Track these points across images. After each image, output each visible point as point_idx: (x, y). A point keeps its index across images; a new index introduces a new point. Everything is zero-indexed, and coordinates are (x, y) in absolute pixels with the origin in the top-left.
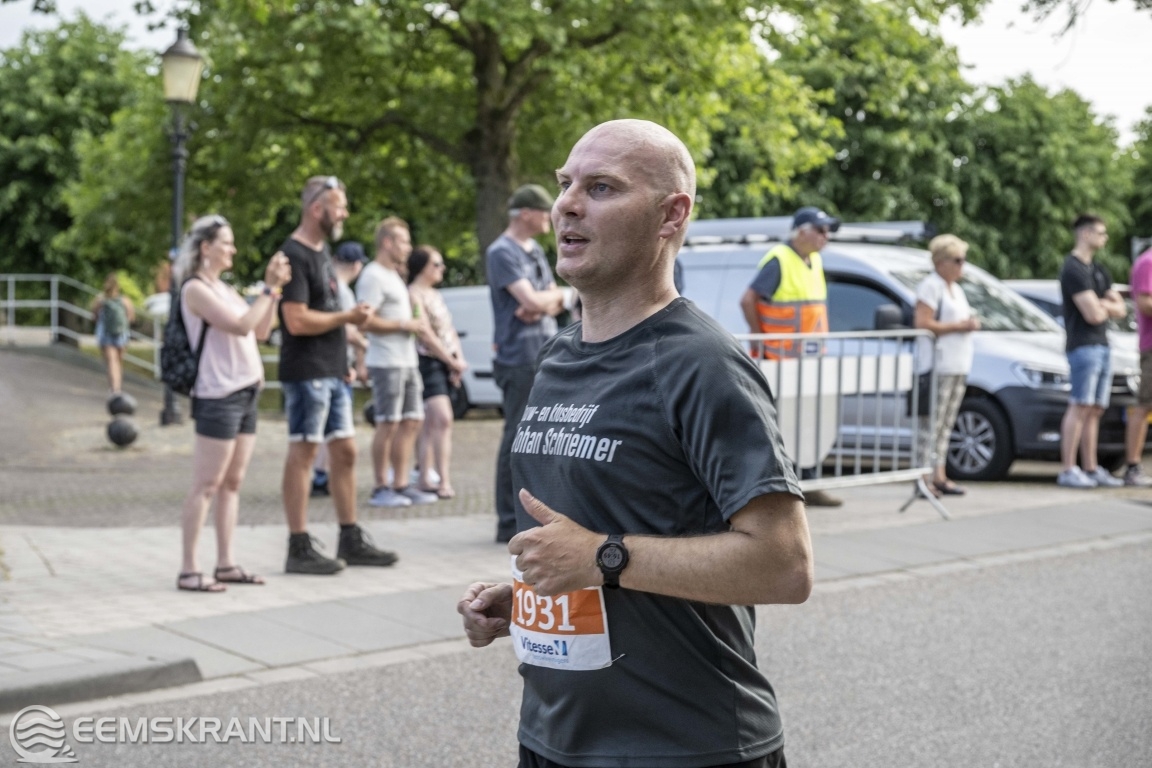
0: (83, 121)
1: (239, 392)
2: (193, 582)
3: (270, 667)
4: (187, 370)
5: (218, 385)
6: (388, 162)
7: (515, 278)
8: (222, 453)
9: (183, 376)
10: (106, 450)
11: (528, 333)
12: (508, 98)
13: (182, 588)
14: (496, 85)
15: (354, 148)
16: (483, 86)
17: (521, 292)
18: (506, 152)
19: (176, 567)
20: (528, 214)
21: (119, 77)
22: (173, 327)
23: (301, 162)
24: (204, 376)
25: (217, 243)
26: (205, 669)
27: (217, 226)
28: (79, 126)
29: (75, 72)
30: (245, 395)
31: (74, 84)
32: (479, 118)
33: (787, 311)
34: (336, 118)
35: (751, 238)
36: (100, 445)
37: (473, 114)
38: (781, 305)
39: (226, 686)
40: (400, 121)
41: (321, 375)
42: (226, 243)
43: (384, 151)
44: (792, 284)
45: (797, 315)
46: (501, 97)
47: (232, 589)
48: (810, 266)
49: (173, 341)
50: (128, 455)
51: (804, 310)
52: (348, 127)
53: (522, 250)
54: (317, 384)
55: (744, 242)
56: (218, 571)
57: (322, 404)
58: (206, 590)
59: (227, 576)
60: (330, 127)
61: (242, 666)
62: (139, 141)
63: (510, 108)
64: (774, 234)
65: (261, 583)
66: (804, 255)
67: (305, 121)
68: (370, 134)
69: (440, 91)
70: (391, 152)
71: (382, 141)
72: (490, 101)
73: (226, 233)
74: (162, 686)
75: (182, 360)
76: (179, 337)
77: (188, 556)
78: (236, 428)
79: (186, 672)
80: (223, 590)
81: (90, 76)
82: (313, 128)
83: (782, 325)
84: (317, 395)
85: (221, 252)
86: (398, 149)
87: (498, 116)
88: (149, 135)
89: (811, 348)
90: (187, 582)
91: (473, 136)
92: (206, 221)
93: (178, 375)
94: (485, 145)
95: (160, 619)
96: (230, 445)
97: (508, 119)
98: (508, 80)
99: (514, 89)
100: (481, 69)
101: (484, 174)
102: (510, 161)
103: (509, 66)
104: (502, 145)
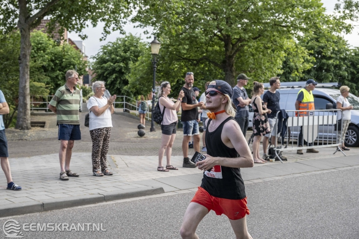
0: (131, 59)
1: (173, 123)
2: (161, 169)
3: (181, 190)
4: (160, 118)
5: (168, 122)
6: (203, 68)
7: (239, 96)
8: (168, 138)
9: (159, 120)
10: (137, 137)
11: (242, 110)
12: (233, 53)
13: (158, 170)
14: (230, 50)
15: (195, 65)
16: (227, 50)
17: (240, 100)
18: (233, 66)
19: (157, 165)
20: (241, 81)
21: (139, 49)
23: (183, 69)
24: (164, 120)
25: (167, 88)
26: (165, 190)
27: (167, 84)
28: (130, 60)
29: (129, 48)
31: (129, 51)
32: (226, 58)
33: (305, 105)
34: (191, 58)
35: (294, 86)
36: (136, 136)
37: (224, 57)
38: (304, 103)
39: (170, 194)
40: (207, 58)
41: (191, 120)
42: (169, 88)
43: (202, 66)
44: (306, 98)
45: (308, 105)
46: (231, 53)
47: (170, 171)
48: (310, 93)
50: (143, 138)
51: (309, 104)
52: (194, 60)
53: (240, 89)
54: (190, 122)
55: (293, 87)
56: (167, 166)
57: (192, 127)
58: (164, 171)
59: (169, 168)
60: (189, 60)
61: (175, 189)
62: (144, 64)
63: (233, 55)
64: (300, 86)
65: (177, 169)
66: (309, 91)
67: (184, 59)
68: (199, 61)
69: (216, 51)
70: (204, 66)
71: (202, 63)
72: (228, 54)
73: (169, 86)
74: (155, 194)
75: (159, 116)
76: (158, 110)
77: (160, 163)
78: (172, 132)
79: (161, 190)
80: (168, 171)
81: (133, 48)
82: (185, 60)
83: (304, 108)
84: (190, 124)
85: (168, 90)
86: (206, 65)
87: (231, 57)
88: (147, 63)
89: (311, 113)
90: (160, 169)
91: (224, 62)
92: (164, 83)
93: (158, 120)
94: (227, 64)
95: (154, 178)
96: (170, 136)
97: (233, 58)
98: (233, 49)
99: (234, 51)
100: (226, 46)
101: (227, 71)
102: (233, 68)
103: (233, 45)
104: (231, 64)
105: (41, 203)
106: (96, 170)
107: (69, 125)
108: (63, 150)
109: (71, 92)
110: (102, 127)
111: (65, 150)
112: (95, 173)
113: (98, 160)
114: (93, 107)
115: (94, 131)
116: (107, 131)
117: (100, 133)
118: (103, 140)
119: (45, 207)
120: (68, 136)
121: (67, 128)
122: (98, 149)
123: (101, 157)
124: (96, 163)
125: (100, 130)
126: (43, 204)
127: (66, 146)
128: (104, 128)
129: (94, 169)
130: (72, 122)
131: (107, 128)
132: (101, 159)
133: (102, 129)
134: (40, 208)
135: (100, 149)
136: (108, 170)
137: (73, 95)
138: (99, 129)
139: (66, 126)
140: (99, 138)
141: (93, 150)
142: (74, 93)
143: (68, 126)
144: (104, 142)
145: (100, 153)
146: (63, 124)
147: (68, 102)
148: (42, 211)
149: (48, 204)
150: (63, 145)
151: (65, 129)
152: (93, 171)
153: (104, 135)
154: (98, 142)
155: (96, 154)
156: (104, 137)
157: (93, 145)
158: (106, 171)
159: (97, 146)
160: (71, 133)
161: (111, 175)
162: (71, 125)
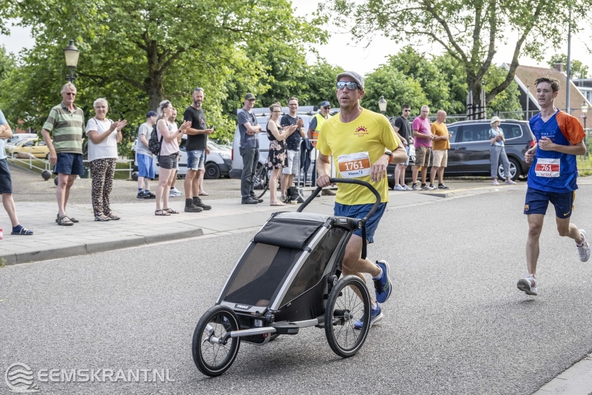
1: (172, 155)
3: (219, 232)
4: (157, 147)
5: (167, 152)
7: (246, 122)
9: (156, 148)
11: (250, 139)
12: (160, 68)
13: (156, 215)
14: (156, 62)
15: (101, 85)
16: (151, 62)
18: (160, 86)
22: (154, 133)
24: (163, 149)
26: (204, 231)
27: (168, 103)
30: (175, 156)
32: (150, 74)
37: (148, 72)
39: (209, 236)
40: (120, 76)
44: (320, 125)
46: (158, 68)
49: (154, 137)
54: (196, 152)
57: (197, 158)
62: (22, 82)
63: (161, 70)
65: (178, 213)
72: (154, 68)
75: (156, 144)
76: (155, 136)
77: (158, 205)
78: (172, 166)
79: (199, 232)
84: (195, 155)
87: (157, 73)
90: (158, 213)
91: (148, 80)
92: (164, 102)
93: (154, 148)
94: (152, 84)
97: (161, 75)
98: (159, 60)
99: (162, 64)
100: (150, 56)
101: (152, 95)
102: (161, 90)
103: (159, 55)
104: (158, 84)
105: (84, 245)
106: (100, 214)
107: (69, 154)
108: (63, 188)
109: (70, 112)
110: (103, 157)
111: (65, 187)
112: (99, 217)
113: (100, 200)
114: (90, 131)
115: (93, 163)
116: (110, 163)
117: (100, 165)
118: (105, 175)
119: (89, 249)
120: (69, 168)
121: (67, 158)
122: (99, 186)
123: (104, 197)
124: (98, 205)
125: (102, 161)
126: (86, 245)
127: (66, 182)
128: (106, 159)
129: (96, 211)
130: (72, 149)
131: (110, 159)
132: (104, 199)
133: (103, 161)
134: (83, 250)
135: (102, 187)
136: (113, 213)
137: (73, 115)
138: (99, 160)
139: (65, 155)
140: (100, 171)
141: (93, 187)
142: (74, 113)
143: (68, 156)
144: (106, 177)
145: (102, 191)
146: (60, 153)
147: (66, 124)
148: (85, 254)
149: (90, 245)
150: (63, 181)
151: (63, 159)
152: (95, 216)
153: (107, 169)
154: (100, 177)
155: (98, 192)
156: (107, 171)
157: (93, 181)
158: (110, 215)
159: (98, 182)
160: (72, 164)
161: (118, 219)
162: (72, 154)
